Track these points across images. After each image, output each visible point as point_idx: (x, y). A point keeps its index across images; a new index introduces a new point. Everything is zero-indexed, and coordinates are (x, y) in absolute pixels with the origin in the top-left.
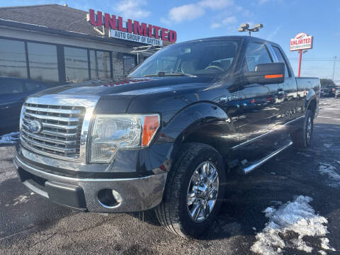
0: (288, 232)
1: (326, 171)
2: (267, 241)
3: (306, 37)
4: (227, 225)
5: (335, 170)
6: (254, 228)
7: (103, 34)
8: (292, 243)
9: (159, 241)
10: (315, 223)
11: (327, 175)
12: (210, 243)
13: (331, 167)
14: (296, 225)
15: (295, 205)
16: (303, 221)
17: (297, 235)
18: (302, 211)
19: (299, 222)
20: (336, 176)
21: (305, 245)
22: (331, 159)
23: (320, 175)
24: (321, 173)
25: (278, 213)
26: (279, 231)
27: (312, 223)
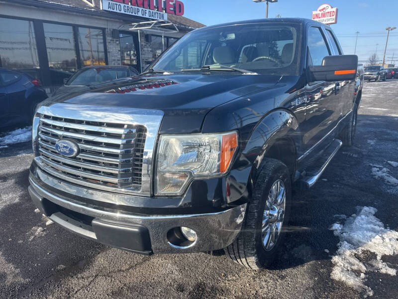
0: (364, 252)
1: (380, 174)
2: (346, 265)
3: (330, 9)
4: (295, 249)
5: (389, 173)
6: (327, 251)
7: (93, 5)
8: (372, 266)
9: (225, 275)
10: (390, 240)
11: (382, 178)
12: (284, 273)
13: (385, 169)
14: (370, 243)
15: (362, 219)
16: (377, 239)
17: (374, 256)
18: (372, 226)
19: (373, 240)
20: (393, 180)
21: (387, 267)
22: (380, 159)
23: (375, 179)
24: (377, 177)
25: (346, 230)
26: (354, 251)
27: (387, 240)
